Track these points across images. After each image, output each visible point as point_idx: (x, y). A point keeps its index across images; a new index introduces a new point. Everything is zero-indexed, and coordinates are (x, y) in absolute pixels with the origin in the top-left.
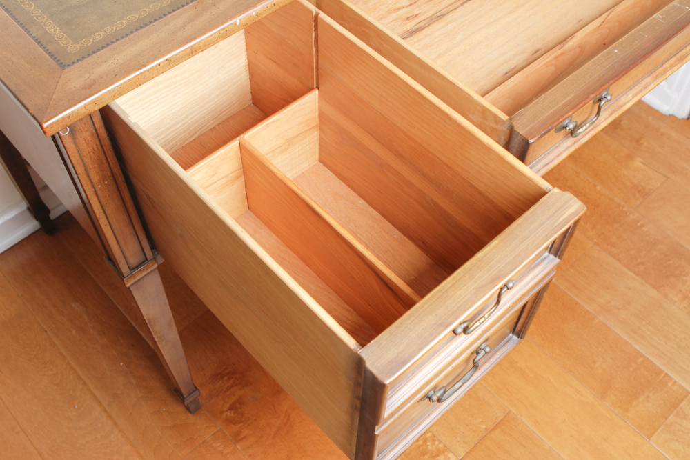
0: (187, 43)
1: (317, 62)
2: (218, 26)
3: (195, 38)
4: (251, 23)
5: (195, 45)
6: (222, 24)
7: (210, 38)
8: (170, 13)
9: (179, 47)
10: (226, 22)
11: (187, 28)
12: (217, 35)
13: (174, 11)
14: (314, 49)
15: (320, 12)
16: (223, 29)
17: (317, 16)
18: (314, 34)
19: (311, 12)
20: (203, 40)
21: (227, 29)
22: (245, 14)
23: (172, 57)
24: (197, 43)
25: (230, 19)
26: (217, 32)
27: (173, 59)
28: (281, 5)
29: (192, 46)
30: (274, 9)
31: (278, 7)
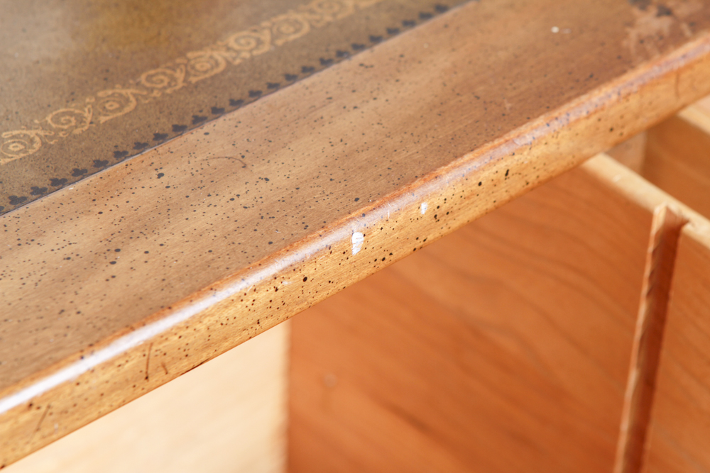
0: (130, 328)
1: (639, 434)
2: (271, 257)
3: (166, 308)
4: (408, 249)
5: (163, 337)
6: (290, 245)
7: (231, 312)
8: (40, 192)
9: (94, 345)
10: (303, 240)
11: (123, 261)
12: (262, 296)
13: (58, 183)
14: (633, 376)
15: (688, 213)
16: (293, 269)
17: (673, 233)
18: (643, 309)
19: (647, 216)
20: (199, 318)
21: (308, 271)
22: (389, 210)
23: (56, 391)
24: (175, 331)
25: (324, 226)
26: (265, 283)
27: (57, 405)
28: (532, 178)
29: (150, 344)
30: (502, 195)
31: (516, 185)
